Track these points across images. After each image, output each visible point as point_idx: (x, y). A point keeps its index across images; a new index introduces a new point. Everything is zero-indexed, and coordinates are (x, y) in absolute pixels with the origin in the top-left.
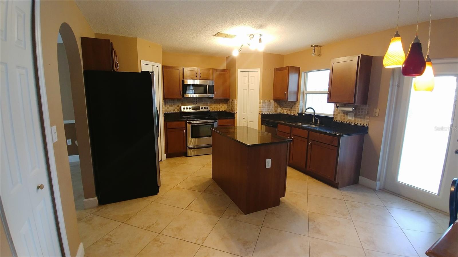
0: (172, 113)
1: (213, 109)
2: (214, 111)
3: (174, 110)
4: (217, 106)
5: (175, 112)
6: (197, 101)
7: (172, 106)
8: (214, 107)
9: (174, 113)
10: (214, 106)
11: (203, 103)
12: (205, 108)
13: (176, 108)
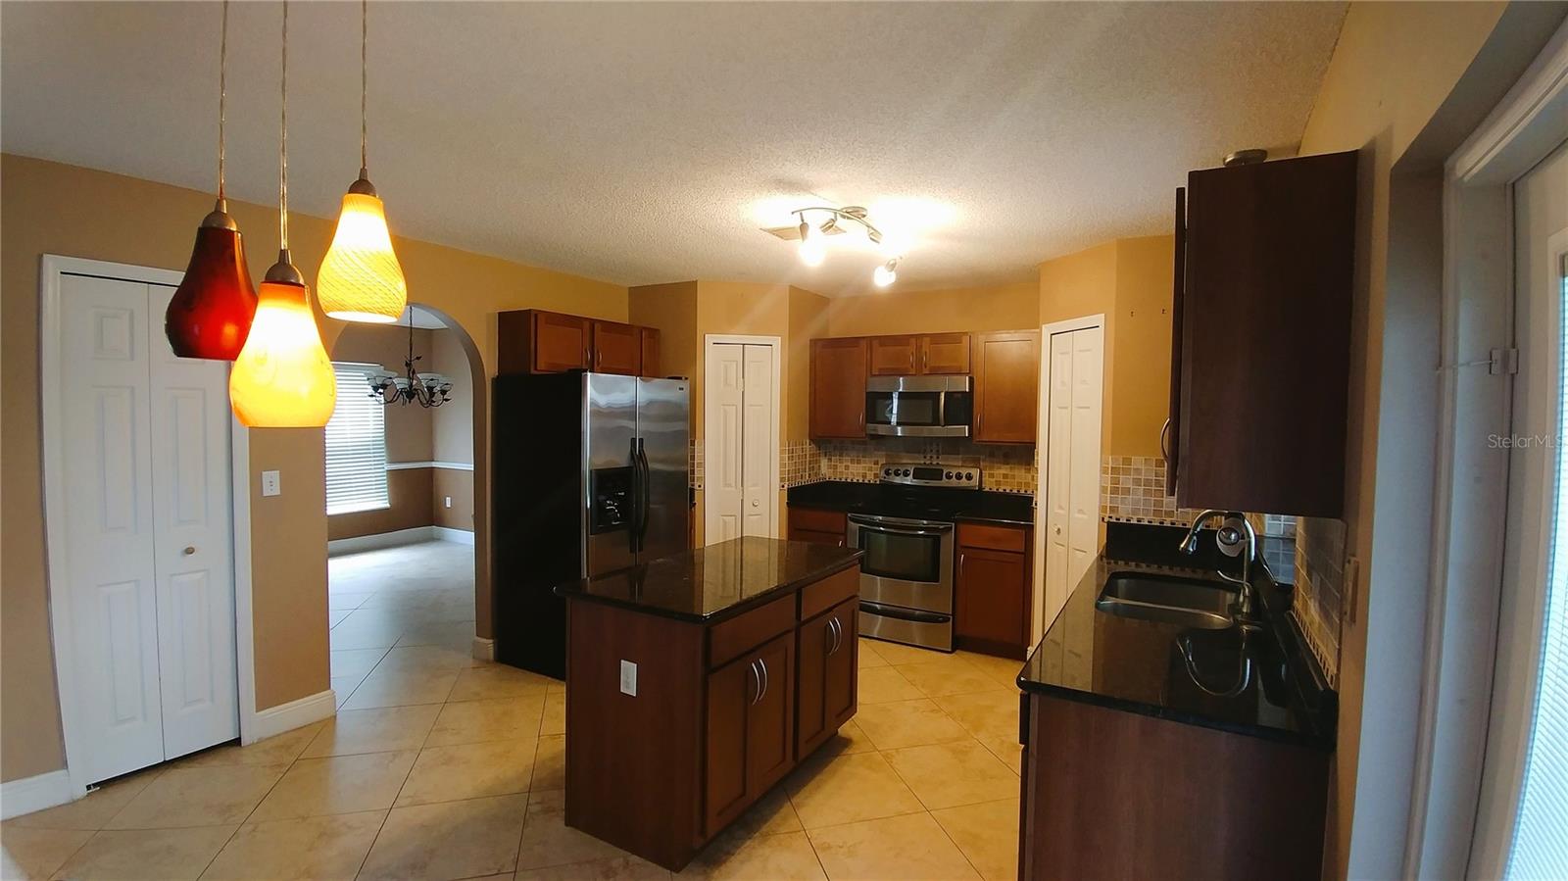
0: (858, 484)
1: (998, 483)
2: (1001, 490)
3: (864, 476)
4: (1016, 472)
5: (866, 481)
6: (938, 451)
7: (859, 462)
8: (1005, 476)
9: (863, 484)
10: (1004, 470)
11: (960, 456)
12: (959, 477)
13: (870, 469)
